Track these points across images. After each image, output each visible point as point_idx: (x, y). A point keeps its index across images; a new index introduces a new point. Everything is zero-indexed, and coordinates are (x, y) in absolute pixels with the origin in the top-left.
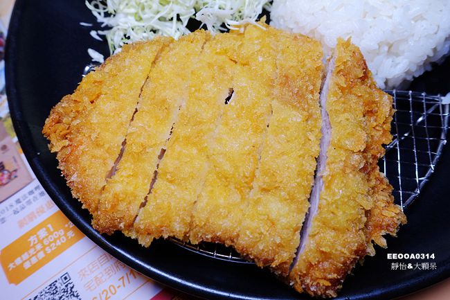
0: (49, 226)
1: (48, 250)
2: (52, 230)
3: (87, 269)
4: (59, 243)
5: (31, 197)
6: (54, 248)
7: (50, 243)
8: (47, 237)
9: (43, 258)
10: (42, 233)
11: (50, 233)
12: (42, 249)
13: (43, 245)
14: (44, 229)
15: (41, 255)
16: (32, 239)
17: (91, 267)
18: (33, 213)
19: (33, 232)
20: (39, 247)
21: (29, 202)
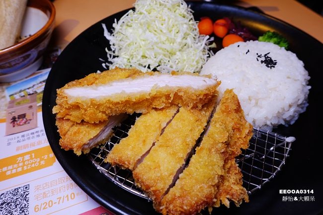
0: (33, 154)
1: (25, 168)
2: (33, 157)
3: (42, 186)
4: (33, 166)
5: (31, 136)
6: (29, 168)
7: (29, 164)
8: (28, 160)
9: (20, 172)
10: (27, 157)
11: (31, 158)
12: (22, 166)
13: (24, 164)
14: (29, 155)
15: (20, 169)
16: (20, 159)
17: (44, 185)
18: (28, 144)
19: (23, 155)
20: (21, 164)
21: (29, 138)
